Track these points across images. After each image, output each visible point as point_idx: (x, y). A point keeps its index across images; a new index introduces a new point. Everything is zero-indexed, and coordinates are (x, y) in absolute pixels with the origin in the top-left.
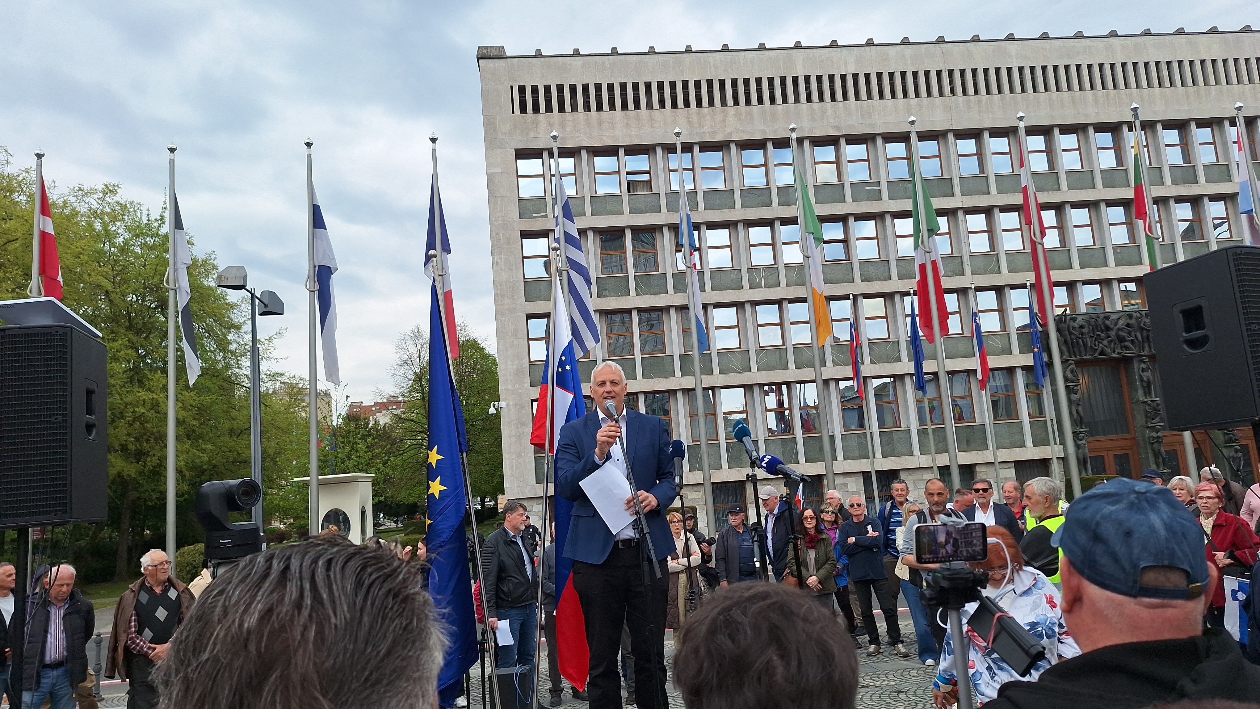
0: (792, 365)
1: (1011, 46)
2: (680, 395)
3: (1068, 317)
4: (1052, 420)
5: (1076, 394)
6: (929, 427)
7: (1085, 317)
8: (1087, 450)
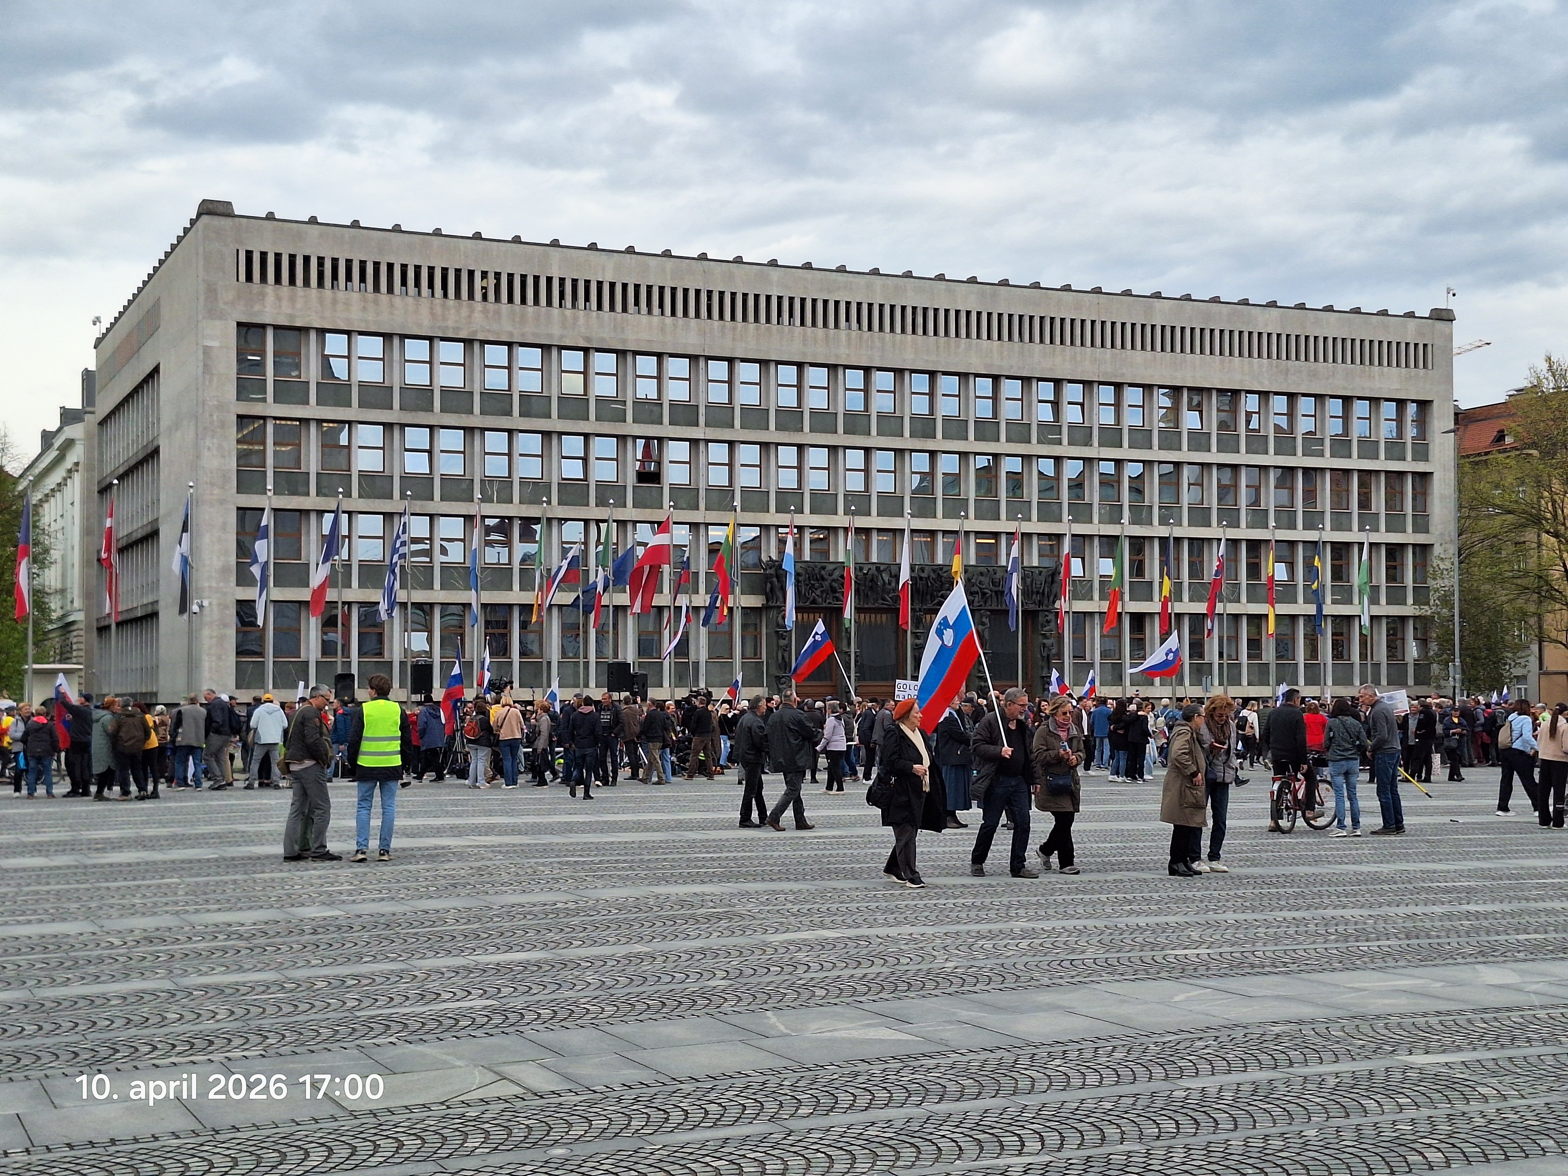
1: (774, 273)
5: (784, 640)
7: (803, 565)
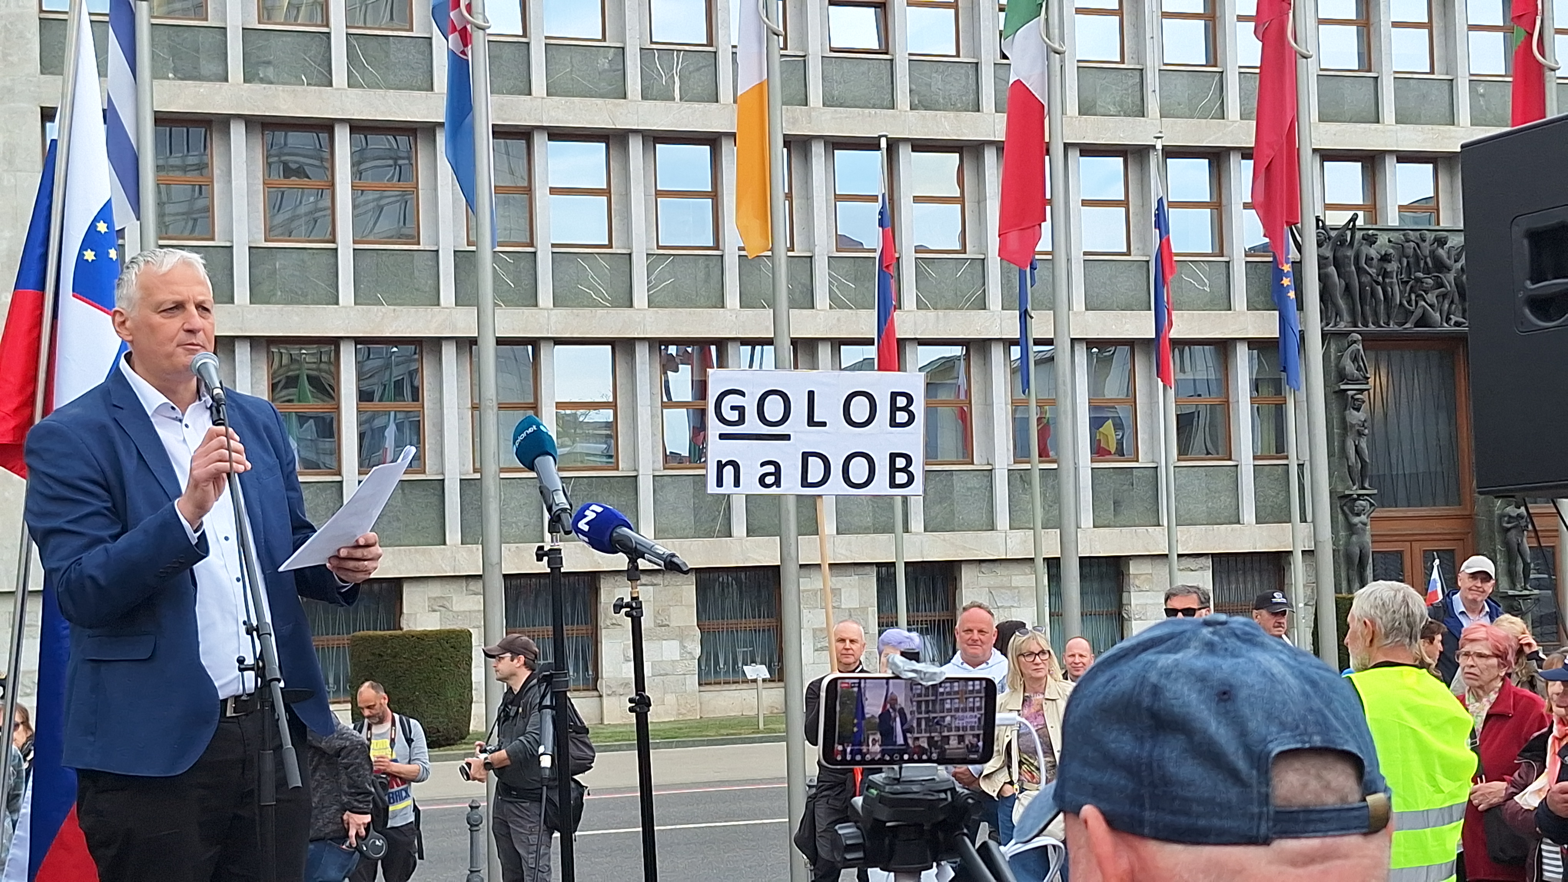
0: (732, 299)
2: (449, 352)
3: (1359, 235)
4: (1301, 466)
5: (1358, 410)
6: (1037, 465)
7: (1394, 236)
8: (1368, 539)
